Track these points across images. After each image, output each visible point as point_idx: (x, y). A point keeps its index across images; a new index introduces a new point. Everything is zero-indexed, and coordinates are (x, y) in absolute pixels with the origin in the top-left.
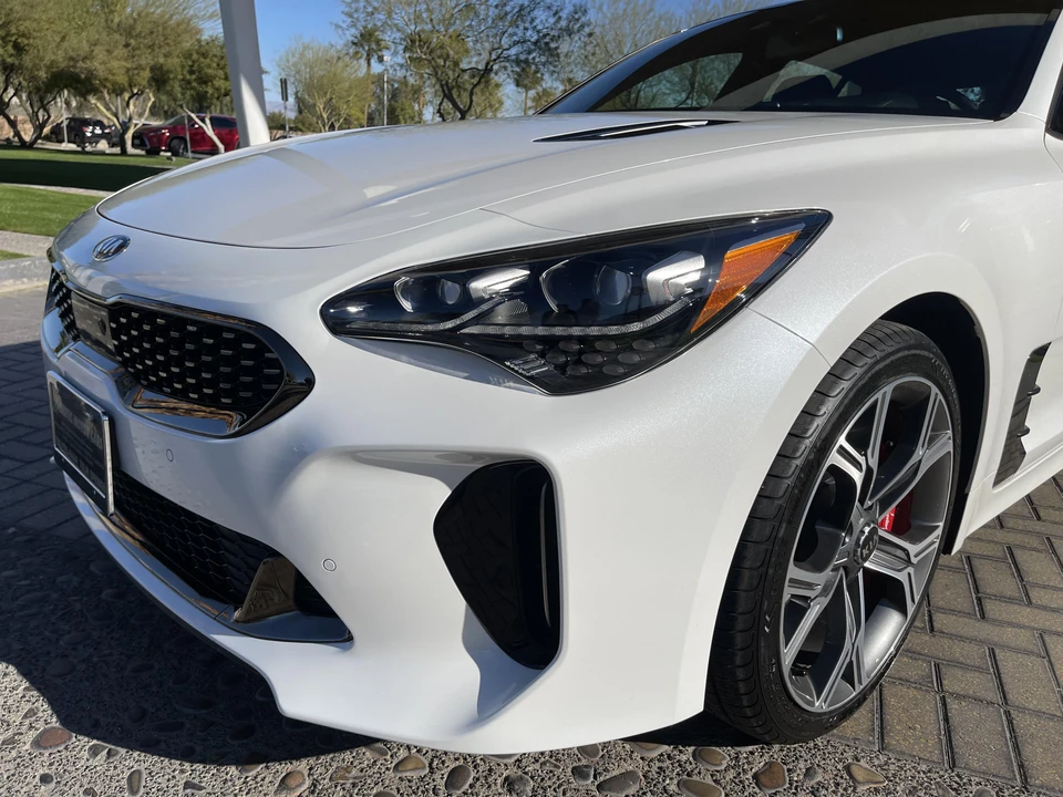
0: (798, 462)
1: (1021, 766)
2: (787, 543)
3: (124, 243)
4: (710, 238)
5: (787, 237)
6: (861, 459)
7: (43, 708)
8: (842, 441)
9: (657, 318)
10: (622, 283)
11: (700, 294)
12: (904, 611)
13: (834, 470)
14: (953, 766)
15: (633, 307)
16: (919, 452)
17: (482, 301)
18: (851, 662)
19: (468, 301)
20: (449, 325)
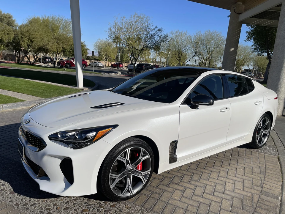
5: (110, 129)
6: (125, 159)
7: (12, 188)
8: (119, 156)
9: (88, 140)
12: (143, 183)
13: (118, 160)
14: (142, 206)
16: (140, 158)
18: (129, 189)
19: (66, 136)
20: (63, 139)
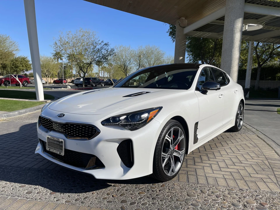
0: (162, 138)
1: (198, 182)
2: (161, 149)
3: (64, 115)
4: (148, 111)
5: (158, 110)
6: (170, 138)
8: (167, 135)
9: (143, 121)
10: (139, 117)
11: (148, 118)
12: (181, 162)
13: (166, 139)
14: (188, 182)
15: (139, 120)
16: (179, 137)
17: (121, 120)
18: (173, 169)
19: (120, 120)
20: (118, 123)
